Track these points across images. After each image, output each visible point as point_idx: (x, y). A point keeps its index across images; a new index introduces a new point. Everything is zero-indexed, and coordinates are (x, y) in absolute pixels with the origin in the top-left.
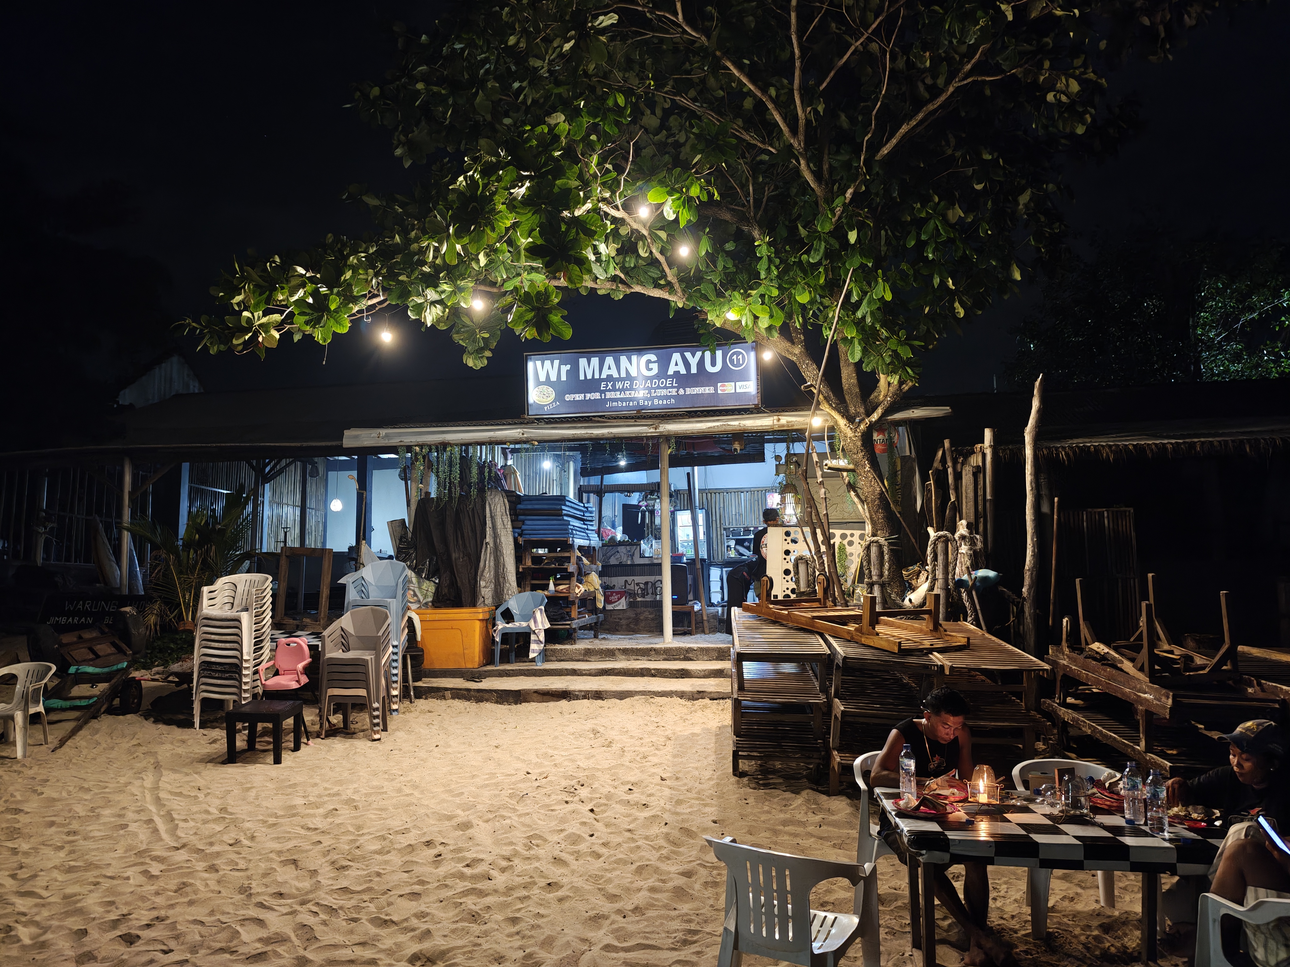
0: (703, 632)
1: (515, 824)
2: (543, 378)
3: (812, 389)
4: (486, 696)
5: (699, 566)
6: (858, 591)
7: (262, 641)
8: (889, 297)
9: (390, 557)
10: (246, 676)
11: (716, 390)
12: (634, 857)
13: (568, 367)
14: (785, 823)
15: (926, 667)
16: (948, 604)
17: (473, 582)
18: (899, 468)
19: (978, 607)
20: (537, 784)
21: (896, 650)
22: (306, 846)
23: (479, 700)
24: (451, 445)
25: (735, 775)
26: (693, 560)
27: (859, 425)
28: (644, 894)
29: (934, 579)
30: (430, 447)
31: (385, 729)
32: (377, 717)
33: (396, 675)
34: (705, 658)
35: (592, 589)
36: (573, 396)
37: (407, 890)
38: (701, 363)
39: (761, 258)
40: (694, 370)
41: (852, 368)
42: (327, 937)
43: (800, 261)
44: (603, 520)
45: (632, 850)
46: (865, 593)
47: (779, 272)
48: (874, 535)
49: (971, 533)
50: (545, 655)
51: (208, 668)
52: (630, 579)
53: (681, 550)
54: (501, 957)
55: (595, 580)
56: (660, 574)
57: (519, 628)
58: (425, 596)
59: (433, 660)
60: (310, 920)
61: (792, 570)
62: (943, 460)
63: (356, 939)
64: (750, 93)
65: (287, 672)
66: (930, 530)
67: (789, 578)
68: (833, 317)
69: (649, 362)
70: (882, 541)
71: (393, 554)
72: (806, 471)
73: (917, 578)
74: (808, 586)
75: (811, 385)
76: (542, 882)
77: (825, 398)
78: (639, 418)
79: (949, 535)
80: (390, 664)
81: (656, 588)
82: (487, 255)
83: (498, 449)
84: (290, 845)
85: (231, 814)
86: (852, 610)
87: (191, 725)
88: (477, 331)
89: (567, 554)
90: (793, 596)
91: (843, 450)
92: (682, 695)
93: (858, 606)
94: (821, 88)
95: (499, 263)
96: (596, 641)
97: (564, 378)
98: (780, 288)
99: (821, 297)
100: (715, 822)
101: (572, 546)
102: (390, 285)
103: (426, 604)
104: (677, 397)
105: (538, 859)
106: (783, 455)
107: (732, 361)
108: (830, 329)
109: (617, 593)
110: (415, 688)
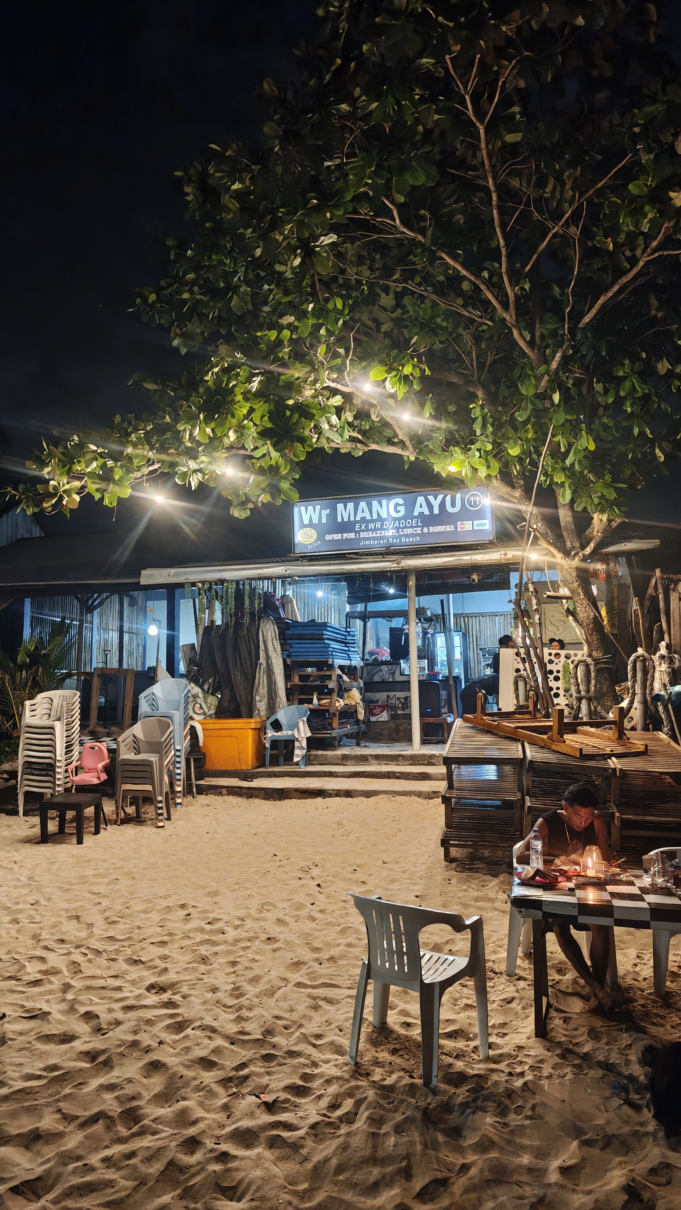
1: (253, 893)
2: (306, 522)
4: (256, 793)
5: (452, 682)
7: (72, 745)
8: (592, 447)
10: (59, 773)
11: (456, 528)
12: (341, 921)
13: (328, 511)
14: (476, 899)
15: (606, 770)
17: (249, 697)
18: (616, 595)
19: (673, 719)
20: (280, 864)
21: (577, 755)
22: (89, 906)
23: (249, 796)
24: (227, 581)
25: (446, 860)
26: (447, 677)
27: (574, 558)
28: (342, 947)
29: (634, 694)
30: (210, 583)
31: (169, 819)
32: (161, 808)
33: (180, 774)
35: (353, 703)
36: (332, 536)
37: (159, 939)
38: (442, 505)
39: (476, 419)
40: (436, 511)
41: (566, 508)
42: (88, 970)
45: (341, 916)
47: (493, 429)
49: (670, 653)
50: (308, 760)
51: (29, 766)
52: (391, 694)
54: (216, 989)
55: (355, 696)
56: (409, 690)
57: (287, 735)
58: (210, 709)
59: (215, 761)
60: (79, 958)
62: (656, 588)
63: (112, 973)
64: (465, 277)
65: (90, 770)
69: (397, 505)
70: (590, 660)
74: (526, 701)
76: (264, 937)
77: (543, 535)
78: (387, 554)
79: (646, 655)
80: (173, 765)
82: (236, 432)
83: (279, 583)
84: (77, 905)
85: (37, 881)
87: (16, 813)
88: (239, 488)
89: (328, 673)
92: (419, 794)
94: (526, 270)
96: (358, 748)
97: (324, 521)
98: (494, 443)
100: (417, 897)
103: (210, 716)
104: (421, 535)
105: (265, 920)
107: (469, 502)
109: (380, 706)
110: (197, 786)
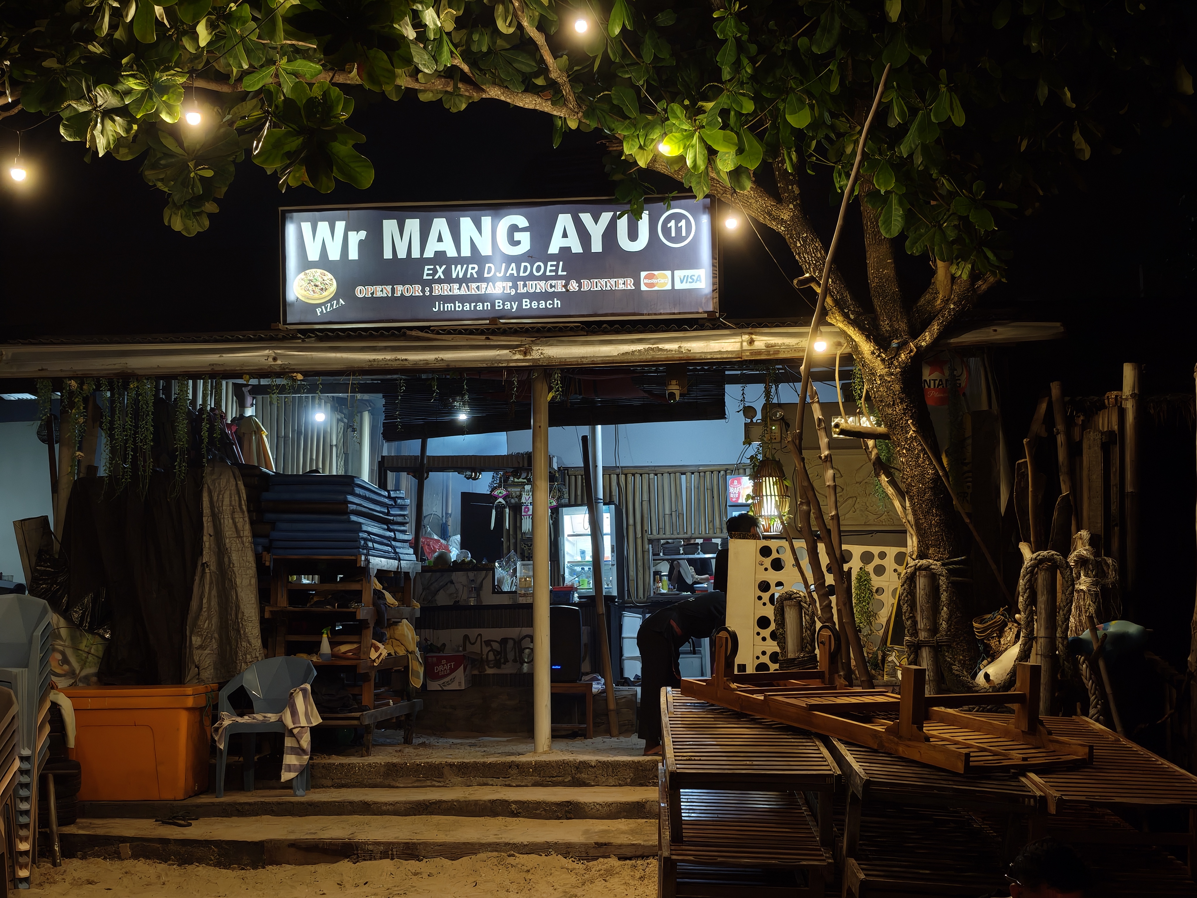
0: (609, 733)
2: (314, 255)
3: (813, 285)
4: (199, 851)
5: (602, 609)
6: (892, 658)
8: (959, 119)
9: (19, 589)
11: (637, 283)
13: (363, 234)
16: (1054, 684)
17: (176, 638)
18: (968, 432)
19: (1108, 690)
21: (960, 768)
23: (185, 860)
26: (592, 598)
27: (897, 355)
29: (1030, 639)
33: (27, 813)
34: (611, 781)
35: (402, 652)
36: (371, 289)
38: (610, 234)
39: (724, 41)
40: (597, 246)
41: (884, 249)
43: (796, 48)
44: (425, 522)
46: (904, 662)
47: (755, 69)
48: (922, 555)
50: (312, 776)
52: (473, 633)
53: (569, 579)
55: (407, 635)
56: (530, 623)
57: (264, 723)
58: (84, 664)
61: (772, 618)
62: (1049, 420)
66: (1025, 550)
67: (766, 633)
68: (854, 153)
69: (514, 228)
70: (936, 565)
71: (23, 581)
72: (800, 436)
73: (1000, 636)
74: (802, 649)
75: (812, 279)
77: (837, 302)
78: (494, 333)
79: (1059, 557)
80: (15, 791)
81: (522, 651)
82: (212, 26)
83: (227, 387)
86: (881, 694)
88: (191, 165)
89: (355, 587)
90: (774, 667)
91: (868, 398)
92: (566, 850)
93: (893, 686)
95: (235, 41)
96: (409, 750)
97: (353, 254)
98: (757, 99)
99: (833, 115)
101: (365, 570)
102: (26, 76)
103: (86, 679)
104: (563, 296)
106: (758, 406)
107: (666, 231)
108: (848, 176)
109: (449, 659)
110: (63, 838)
